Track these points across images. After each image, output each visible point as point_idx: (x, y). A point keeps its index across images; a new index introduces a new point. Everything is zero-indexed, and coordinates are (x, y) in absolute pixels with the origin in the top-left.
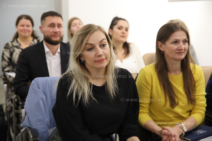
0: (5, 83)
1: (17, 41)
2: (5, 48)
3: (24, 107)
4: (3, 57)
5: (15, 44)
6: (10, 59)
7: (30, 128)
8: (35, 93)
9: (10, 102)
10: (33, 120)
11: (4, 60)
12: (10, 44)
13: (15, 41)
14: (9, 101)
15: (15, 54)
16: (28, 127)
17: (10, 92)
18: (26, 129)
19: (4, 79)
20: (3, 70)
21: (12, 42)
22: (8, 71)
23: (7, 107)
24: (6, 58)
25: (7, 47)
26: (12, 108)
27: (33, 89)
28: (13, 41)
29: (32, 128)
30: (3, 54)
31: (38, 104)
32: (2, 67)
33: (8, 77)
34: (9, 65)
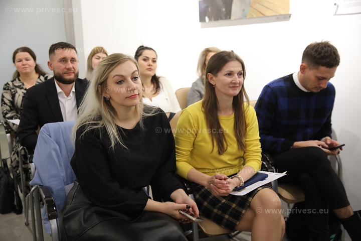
0: (7, 133)
1: (19, 80)
2: (4, 89)
3: (33, 161)
4: (2, 100)
5: (17, 83)
6: (12, 102)
7: (41, 186)
8: (46, 142)
9: (16, 155)
10: (45, 177)
11: (5, 103)
12: (11, 84)
13: (17, 80)
14: (14, 154)
15: (17, 95)
16: (40, 185)
17: (14, 143)
18: (37, 187)
19: (6, 128)
20: (4, 117)
21: (12, 81)
22: (11, 118)
23: (12, 162)
24: (7, 102)
25: (6, 88)
26: (18, 162)
27: (43, 138)
28: (15, 80)
29: (45, 185)
30: (3, 96)
31: (50, 156)
32: (3, 113)
33: (11, 125)
34: (11, 110)
